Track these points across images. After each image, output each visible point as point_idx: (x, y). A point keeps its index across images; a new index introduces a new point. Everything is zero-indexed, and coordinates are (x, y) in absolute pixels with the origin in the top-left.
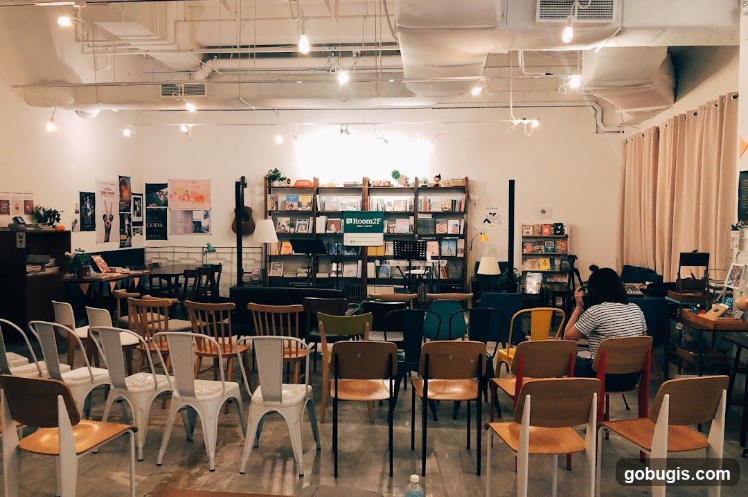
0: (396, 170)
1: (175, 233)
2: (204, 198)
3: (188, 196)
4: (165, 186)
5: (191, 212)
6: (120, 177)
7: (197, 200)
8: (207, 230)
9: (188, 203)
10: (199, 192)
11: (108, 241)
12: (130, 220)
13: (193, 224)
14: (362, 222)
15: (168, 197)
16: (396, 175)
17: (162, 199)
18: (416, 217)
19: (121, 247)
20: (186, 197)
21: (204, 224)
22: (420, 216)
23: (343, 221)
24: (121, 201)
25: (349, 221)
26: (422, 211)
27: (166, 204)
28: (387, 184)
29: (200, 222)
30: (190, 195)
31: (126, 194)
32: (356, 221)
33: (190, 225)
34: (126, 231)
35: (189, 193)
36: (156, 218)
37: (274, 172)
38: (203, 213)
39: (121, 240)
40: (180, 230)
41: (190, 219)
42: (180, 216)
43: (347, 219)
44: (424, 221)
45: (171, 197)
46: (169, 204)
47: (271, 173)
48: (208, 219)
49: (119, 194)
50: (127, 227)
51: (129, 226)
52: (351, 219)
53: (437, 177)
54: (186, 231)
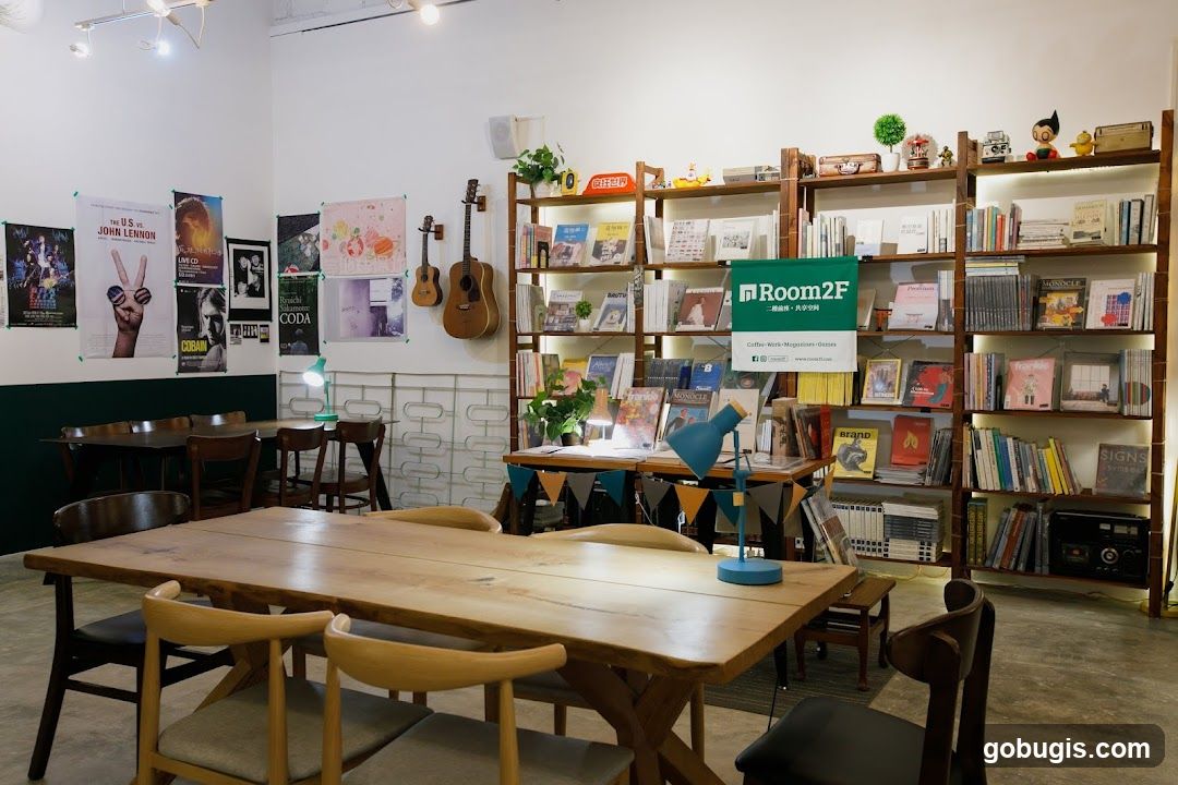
0: (890, 113)
1: (334, 338)
2: (391, 247)
3: (360, 242)
4: (312, 220)
5: (367, 282)
6: (178, 196)
7: (377, 252)
8: (400, 329)
9: (359, 260)
10: (384, 232)
11: (130, 354)
12: (218, 301)
13: (370, 315)
14: (787, 294)
15: (320, 246)
16: (890, 130)
17: (308, 253)
18: (960, 272)
19: (181, 370)
20: (355, 247)
21: (393, 313)
22: (974, 270)
23: (729, 295)
24: (180, 256)
25: (747, 292)
26: (987, 247)
27: (316, 267)
28: (868, 166)
29: (384, 308)
30: (363, 240)
31: (201, 240)
32: (767, 292)
33: (364, 318)
34: (205, 331)
35: (363, 233)
36: (299, 300)
37: (537, 157)
38: (389, 285)
39: (182, 354)
40: (343, 329)
41: (364, 300)
42: (343, 295)
43: (743, 288)
44: (990, 284)
45: (326, 246)
46: (321, 267)
47: (525, 159)
48: (400, 300)
49: (174, 236)
50: (207, 322)
51: (216, 318)
52: (753, 287)
53: (1042, 123)
54: (355, 333)
